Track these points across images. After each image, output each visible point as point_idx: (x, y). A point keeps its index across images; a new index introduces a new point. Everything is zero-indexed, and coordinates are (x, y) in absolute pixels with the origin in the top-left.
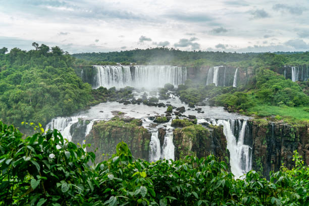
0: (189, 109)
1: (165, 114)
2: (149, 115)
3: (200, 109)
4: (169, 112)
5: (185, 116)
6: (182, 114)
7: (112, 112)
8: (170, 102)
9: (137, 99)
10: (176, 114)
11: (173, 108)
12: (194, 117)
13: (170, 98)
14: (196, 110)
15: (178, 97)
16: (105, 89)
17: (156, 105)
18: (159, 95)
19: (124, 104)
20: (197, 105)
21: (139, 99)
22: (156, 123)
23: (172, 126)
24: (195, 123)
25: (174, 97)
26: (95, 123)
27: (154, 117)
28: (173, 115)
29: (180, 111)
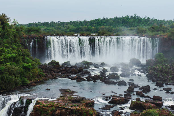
0: (155, 89)
1: (124, 94)
2: (104, 94)
3: (170, 89)
4: (130, 91)
5: (148, 97)
6: (145, 95)
7: (60, 90)
8: (133, 80)
9: (93, 76)
10: (138, 94)
11: (136, 87)
12: (160, 99)
13: (135, 75)
14: (164, 89)
15: (145, 73)
16: (58, 63)
17: (114, 83)
18: (121, 71)
19: (77, 81)
20: (167, 84)
21: (96, 76)
22: (112, 105)
23: (130, 108)
24: (160, 105)
25: (140, 73)
26: (37, 103)
27: (110, 98)
28: (134, 95)
29: (143, 91)
